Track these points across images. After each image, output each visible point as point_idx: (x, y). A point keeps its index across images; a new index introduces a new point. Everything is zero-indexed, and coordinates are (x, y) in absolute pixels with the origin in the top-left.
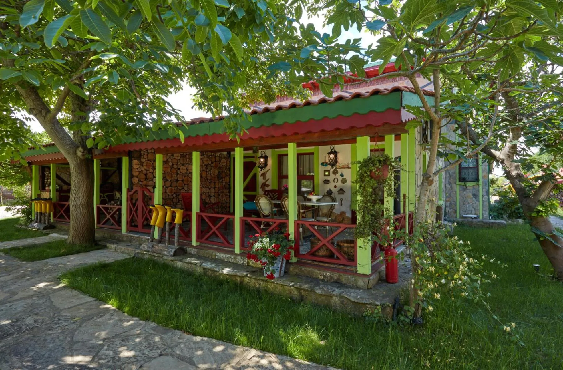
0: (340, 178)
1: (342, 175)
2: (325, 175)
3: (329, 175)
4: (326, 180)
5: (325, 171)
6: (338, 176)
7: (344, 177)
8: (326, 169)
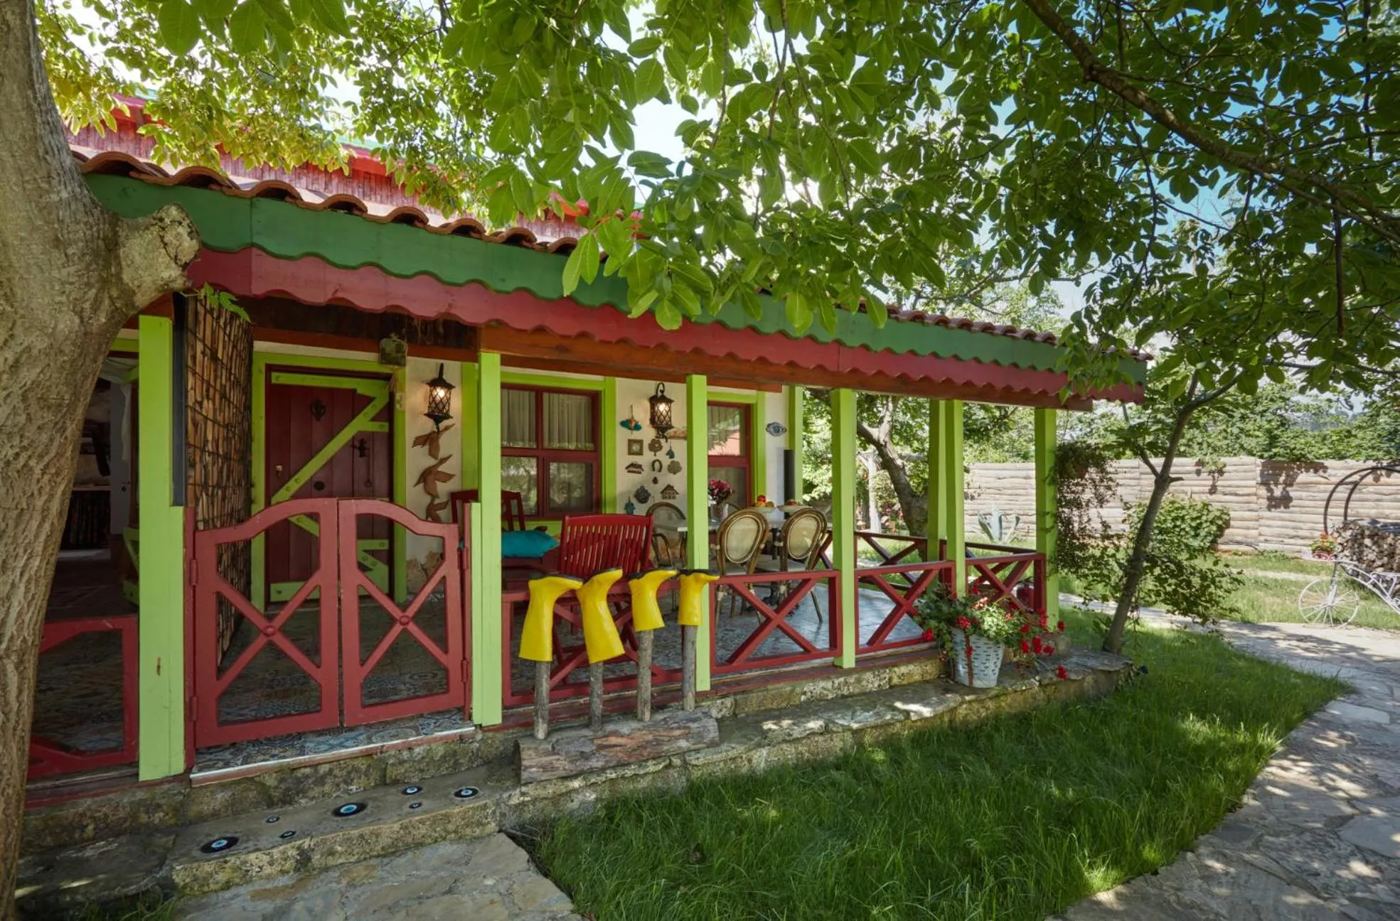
0: (666, 461)
1: (671, 454)
2: (631, 453)
3: (640, 453)
4: (632, 465)
5: (631, 442)
6: (662, 455)
7: (676, 459)
8: (633, 437)
